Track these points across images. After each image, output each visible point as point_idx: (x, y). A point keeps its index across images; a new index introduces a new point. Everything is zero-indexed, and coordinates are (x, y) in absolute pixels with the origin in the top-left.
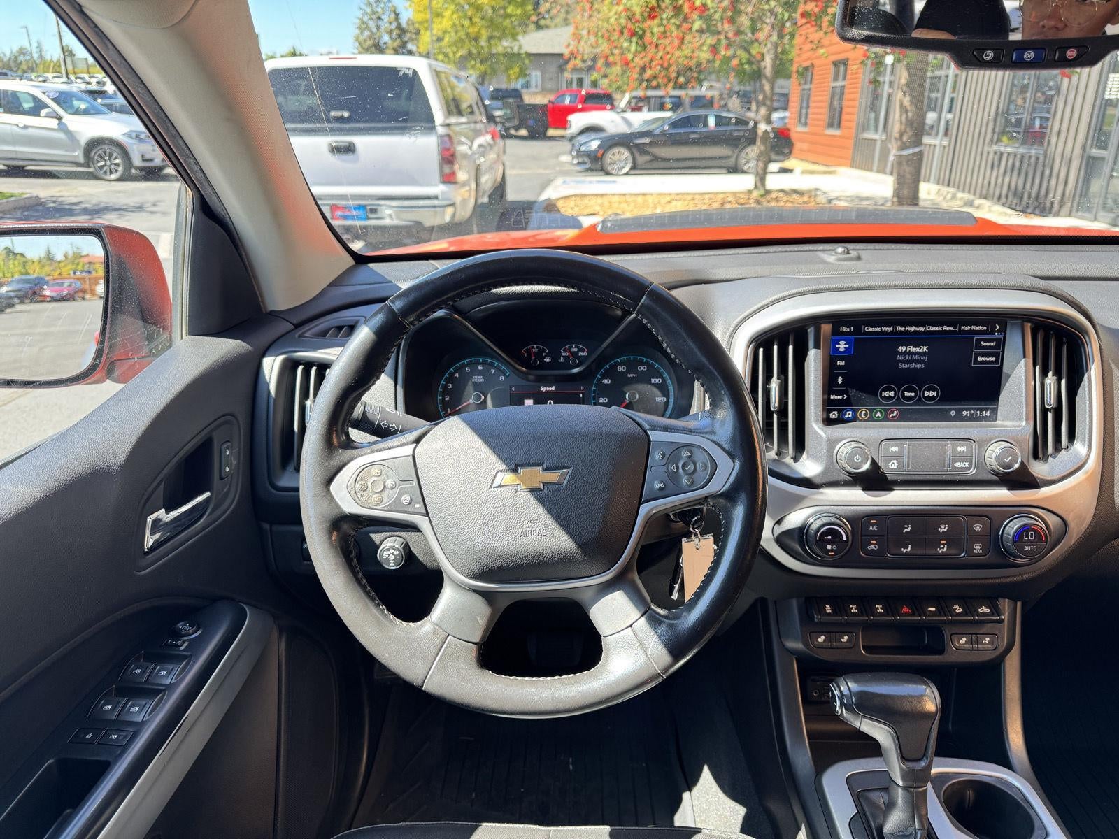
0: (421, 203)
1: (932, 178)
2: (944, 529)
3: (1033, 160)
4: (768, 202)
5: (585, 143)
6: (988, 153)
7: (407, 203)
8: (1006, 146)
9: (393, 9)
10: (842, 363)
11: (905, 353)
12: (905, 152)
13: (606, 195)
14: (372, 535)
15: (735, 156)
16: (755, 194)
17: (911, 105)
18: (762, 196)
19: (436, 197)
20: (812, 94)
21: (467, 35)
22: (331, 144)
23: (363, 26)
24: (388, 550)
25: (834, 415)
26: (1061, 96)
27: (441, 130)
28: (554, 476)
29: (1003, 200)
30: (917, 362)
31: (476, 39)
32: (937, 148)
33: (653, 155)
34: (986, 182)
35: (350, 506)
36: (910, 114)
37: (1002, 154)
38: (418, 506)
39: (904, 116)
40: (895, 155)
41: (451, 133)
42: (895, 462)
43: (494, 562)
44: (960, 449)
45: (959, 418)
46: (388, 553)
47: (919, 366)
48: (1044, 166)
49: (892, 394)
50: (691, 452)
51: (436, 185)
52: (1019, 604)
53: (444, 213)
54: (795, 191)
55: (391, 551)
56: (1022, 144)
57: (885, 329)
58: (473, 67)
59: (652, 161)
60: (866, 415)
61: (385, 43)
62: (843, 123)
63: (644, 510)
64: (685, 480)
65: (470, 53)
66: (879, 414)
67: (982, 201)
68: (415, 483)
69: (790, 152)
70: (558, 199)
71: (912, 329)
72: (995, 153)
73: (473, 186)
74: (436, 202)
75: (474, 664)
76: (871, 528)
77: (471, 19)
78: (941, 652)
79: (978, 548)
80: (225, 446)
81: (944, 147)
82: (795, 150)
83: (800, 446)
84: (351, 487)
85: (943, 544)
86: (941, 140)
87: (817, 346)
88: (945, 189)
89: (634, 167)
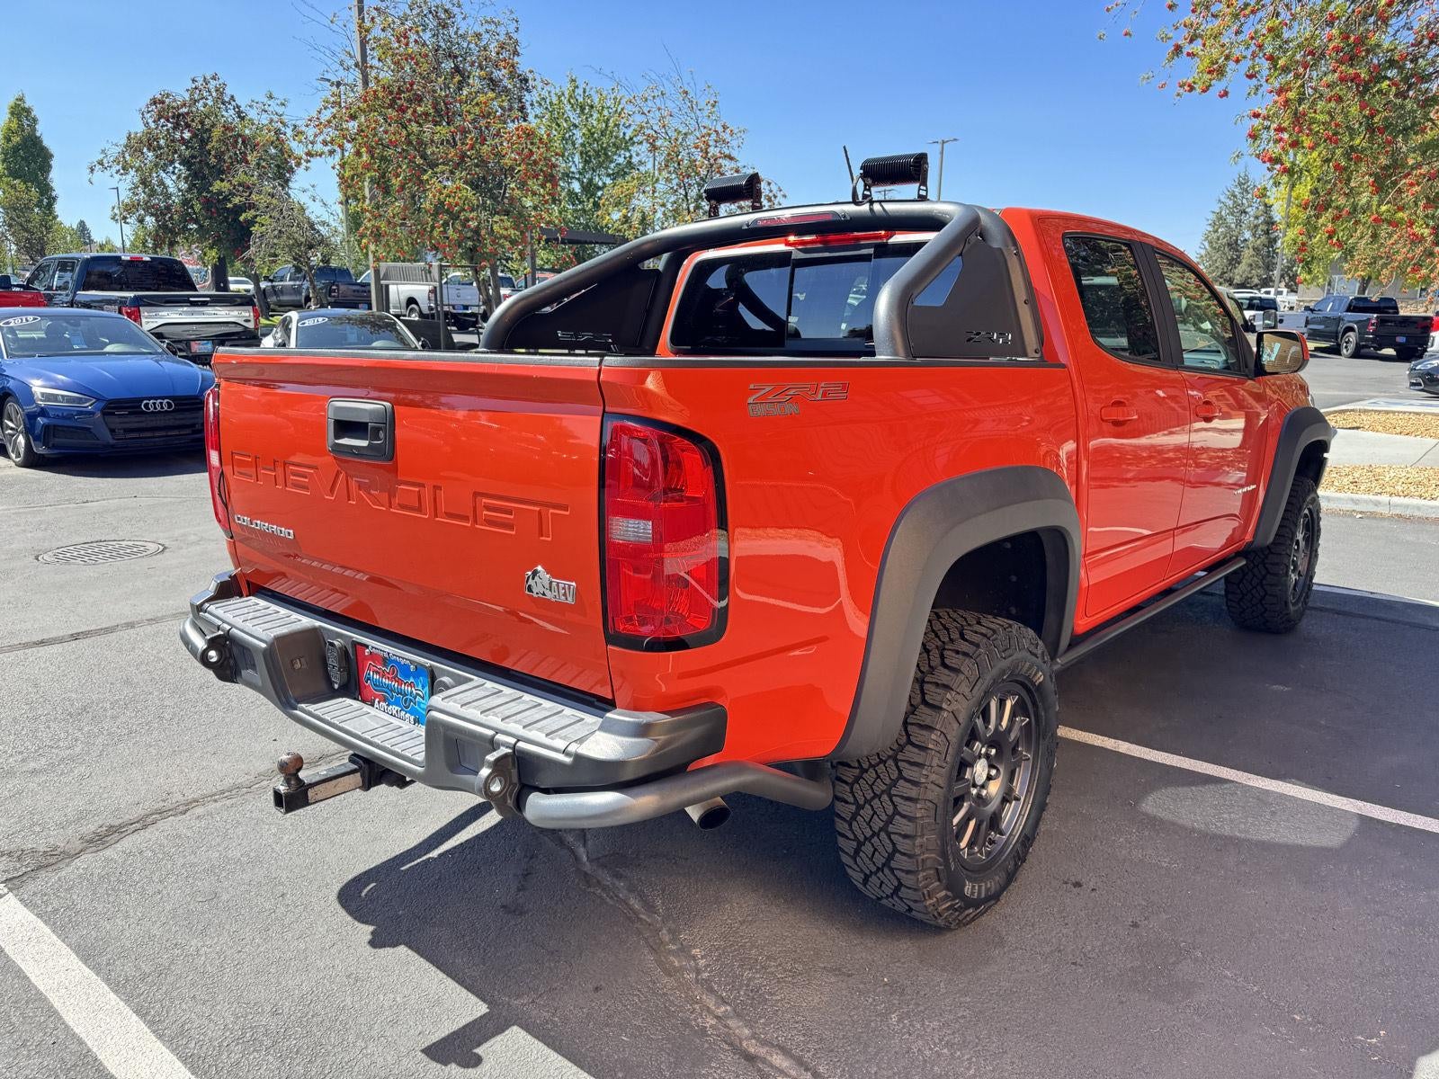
23: (1221, 220)
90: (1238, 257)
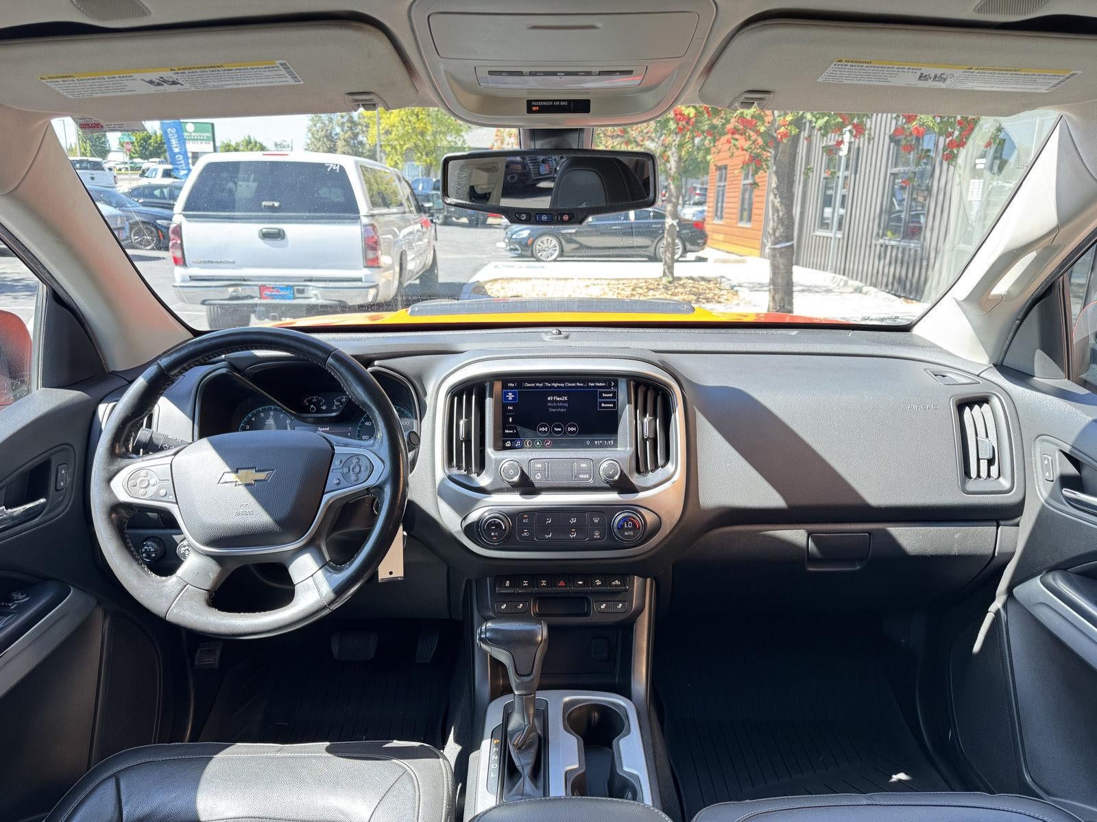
0: (345, 284)
1: (829, 268)
2: (573, 521)
3: (912, 252)
4: (676, 288)
5: (517, 231)
6: (876, 245)
7: (332, 284)
8: (890, 240)
10: (511, 408)
11: (552, 401)
12: (778, 246)
13: (531, 279)
14: (174, 536)
15: (654, 245)
16: (664, 280)
17: (781, 205)
18: (670, 282)
19: (360, 280)
20: (727, 190)
21: (414, 129)
22: (261, 230)
24: (185, 546)
25: (508, 444)
26: (932, 197)
27: (365, 221)
28: (262, 476)
29: (890, 287)
30: (561, 407)
31: (422, 134)
32: (833, 240)
33: (580, 244)
34: (875, 271)
35: (123, 497)
36: (781, 214)
37: (887, 246)
38: (172, 498)
39: (776, 215)
40: (771, 249)
41: (375, 224)
42: (539, 474)
43: (221, 533)
44: (583, 465)
45: (593, 446)
46: (184, 549)
47: (562, 410)
48: (922, 260)
49: (546, 429)
50: (359, 459)
51: (361, 269)
52: (649, 580)
53: (367, 295)
54: (703, 279)
55: (187, 548)
56: (903, 238)
57: (538, 385)
58: (419, 159)
59: (576, 249)
60: (529, 443)
62: (754, 217)
63: (326, 497)
64: (353, 477)
65: (416, 146)
66: (538, 443)
67: (872, 289)
68: (170, 482)
69: (705, 243)
70: (486, 282)
71: (556, 385)
72: (881, 246)
73: (397, 269)
74: (359, 284)
75: (204, 603)
76: (524, 521)
77: (418, 116)
78: (587, 614)
79: (597, 534)
80: (60, 467)
81: (839, 239)
82: (709, 242)
83: (481, 466)
84: (125, 484)
85: (574, 532)
86: (835, 233)
87: (491, 396)
88: (839, 277)
89: (562, 253)
90: (335, 145)
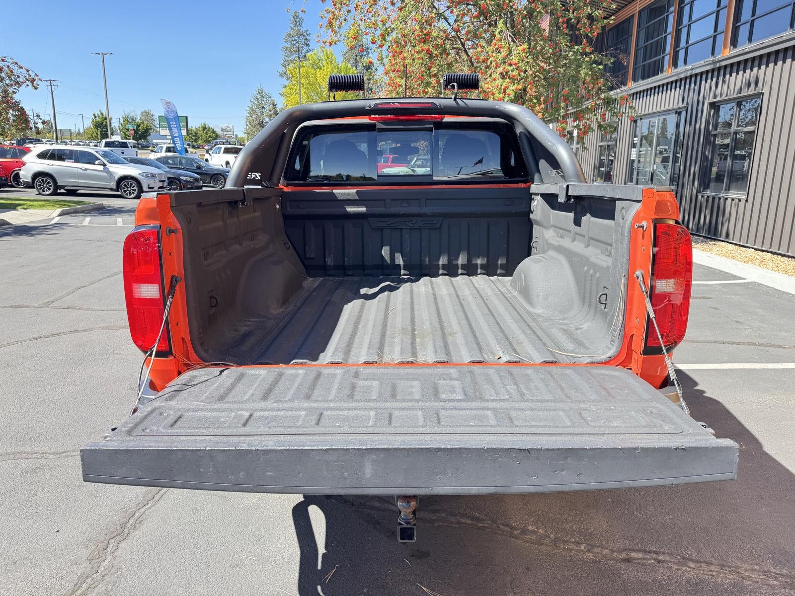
9: (273, 102)
23: (253, 111)
61: (266, 122)
